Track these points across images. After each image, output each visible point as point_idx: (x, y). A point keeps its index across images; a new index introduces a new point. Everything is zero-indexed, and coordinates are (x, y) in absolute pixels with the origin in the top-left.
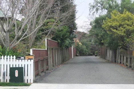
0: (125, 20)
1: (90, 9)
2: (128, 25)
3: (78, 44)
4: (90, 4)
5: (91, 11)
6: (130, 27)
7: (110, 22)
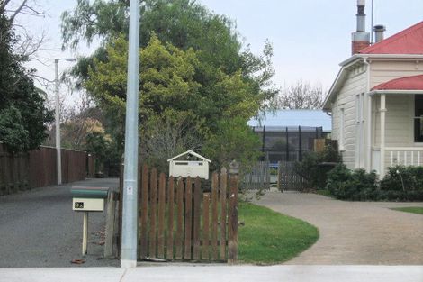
0: (149, 67)
1: (66, 30)
2: (157, 82)
3: (101, 138)
4: (65, 14)
5: (67, 36)
6: (164, 90)
7: (106, 74)
